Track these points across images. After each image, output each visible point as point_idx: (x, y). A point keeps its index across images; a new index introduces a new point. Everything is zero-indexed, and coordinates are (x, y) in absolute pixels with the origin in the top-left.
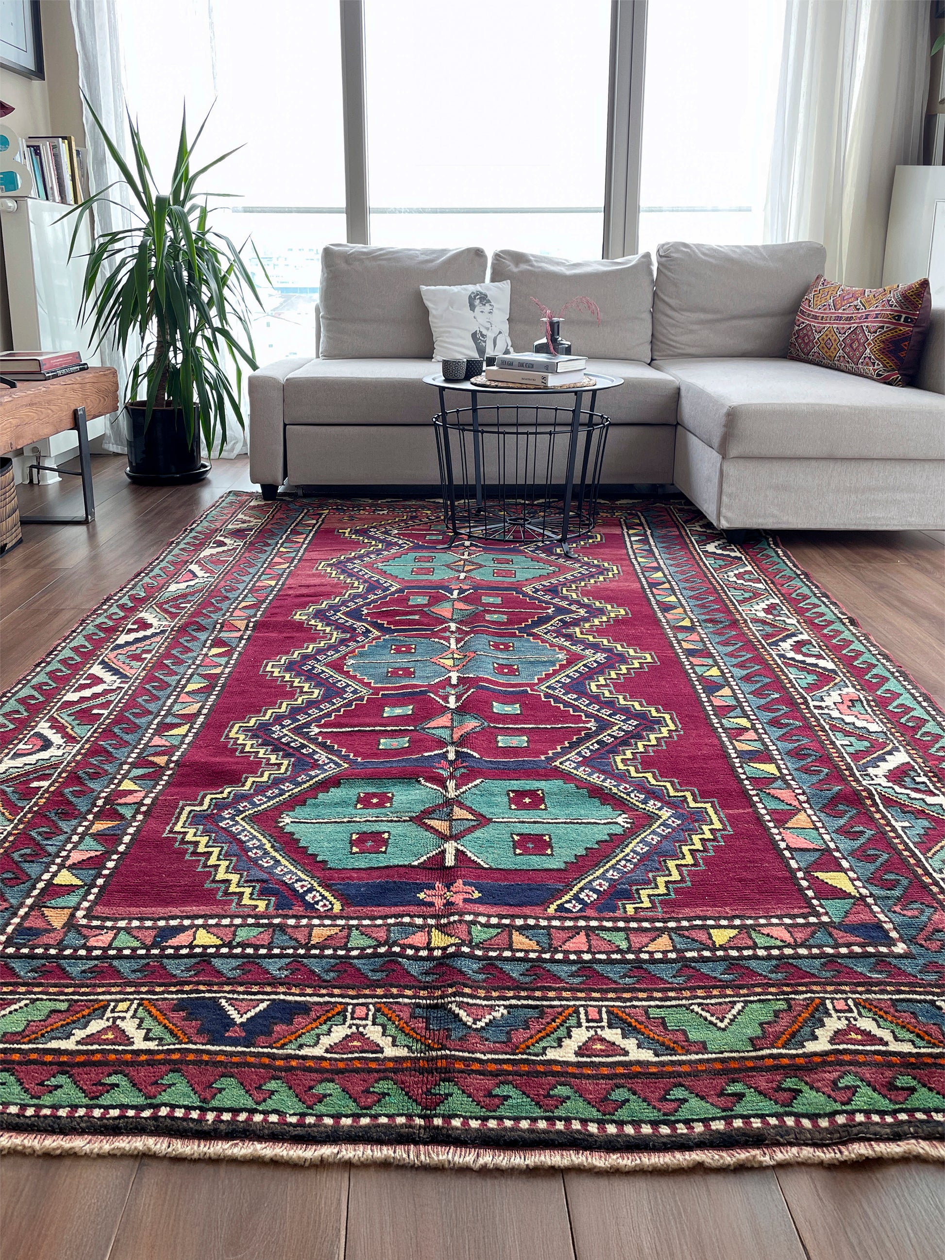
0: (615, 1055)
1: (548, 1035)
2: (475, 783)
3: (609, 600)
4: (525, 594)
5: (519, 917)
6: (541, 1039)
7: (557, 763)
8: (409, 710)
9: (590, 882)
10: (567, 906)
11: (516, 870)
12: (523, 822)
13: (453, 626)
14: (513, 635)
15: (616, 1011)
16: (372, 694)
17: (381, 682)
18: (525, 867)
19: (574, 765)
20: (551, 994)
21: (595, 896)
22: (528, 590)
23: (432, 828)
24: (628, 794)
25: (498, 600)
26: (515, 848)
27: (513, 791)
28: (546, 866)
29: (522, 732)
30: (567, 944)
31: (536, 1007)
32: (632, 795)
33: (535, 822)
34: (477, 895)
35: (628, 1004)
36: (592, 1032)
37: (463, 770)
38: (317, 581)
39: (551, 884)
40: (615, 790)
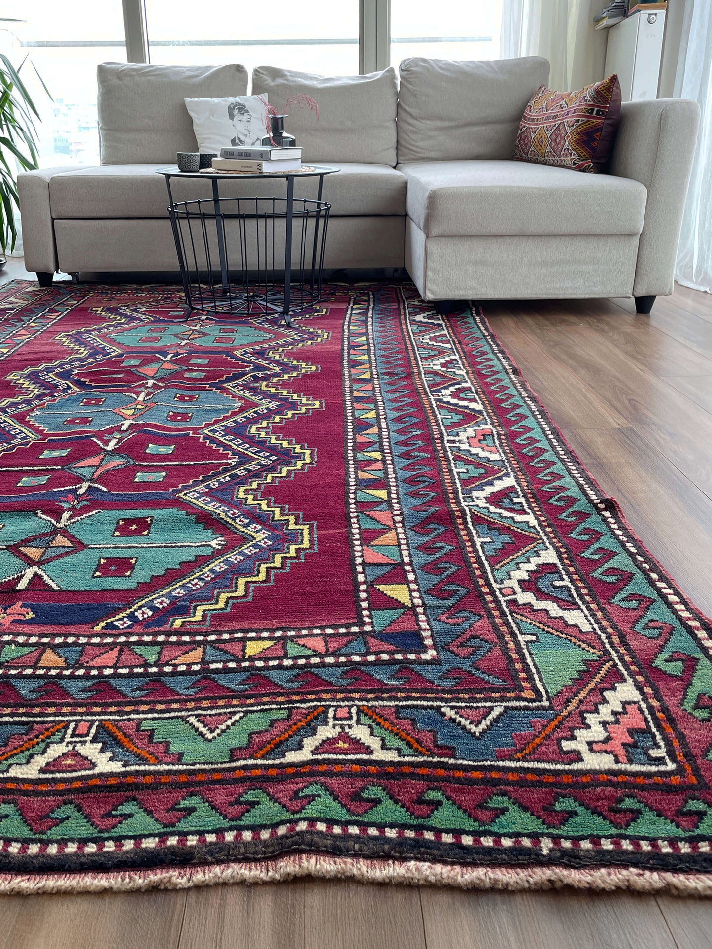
0: (79, 770)
1: (22, 752)
2: (90, 514)
3: (305, 359)
4: (234, 357)
5: (59, 635)
6: (12, 756)
7: (181, 495)
8: (64, 453)
9: (152, 601)
10: (116, 623)
11: (86, 591)
12: (118, 547)
13: (150, 382)
14: (204, 389)
15: (108, 724)
16: (41, 439)
17: (54, 430)
18: (95, 588)
19: (196, 495)
20: (50, 710)
21: (150, 613)
22: (238, 353)
23: (25, 555)
24: (234, 519)
25: (206, 361)
26: (96, 570)
27: (123, 520)
28: (117, 587)
29: (163, 468)
30: (95, 660)
31: (27, 723)
32: (237, 520)
33: (129, 547)
34: (31, 615)
35: (125, 717)
36: (71, 747)
37: (85, 503)
38: (47, 348)
39: (112, 604)
40: (223, 515)
